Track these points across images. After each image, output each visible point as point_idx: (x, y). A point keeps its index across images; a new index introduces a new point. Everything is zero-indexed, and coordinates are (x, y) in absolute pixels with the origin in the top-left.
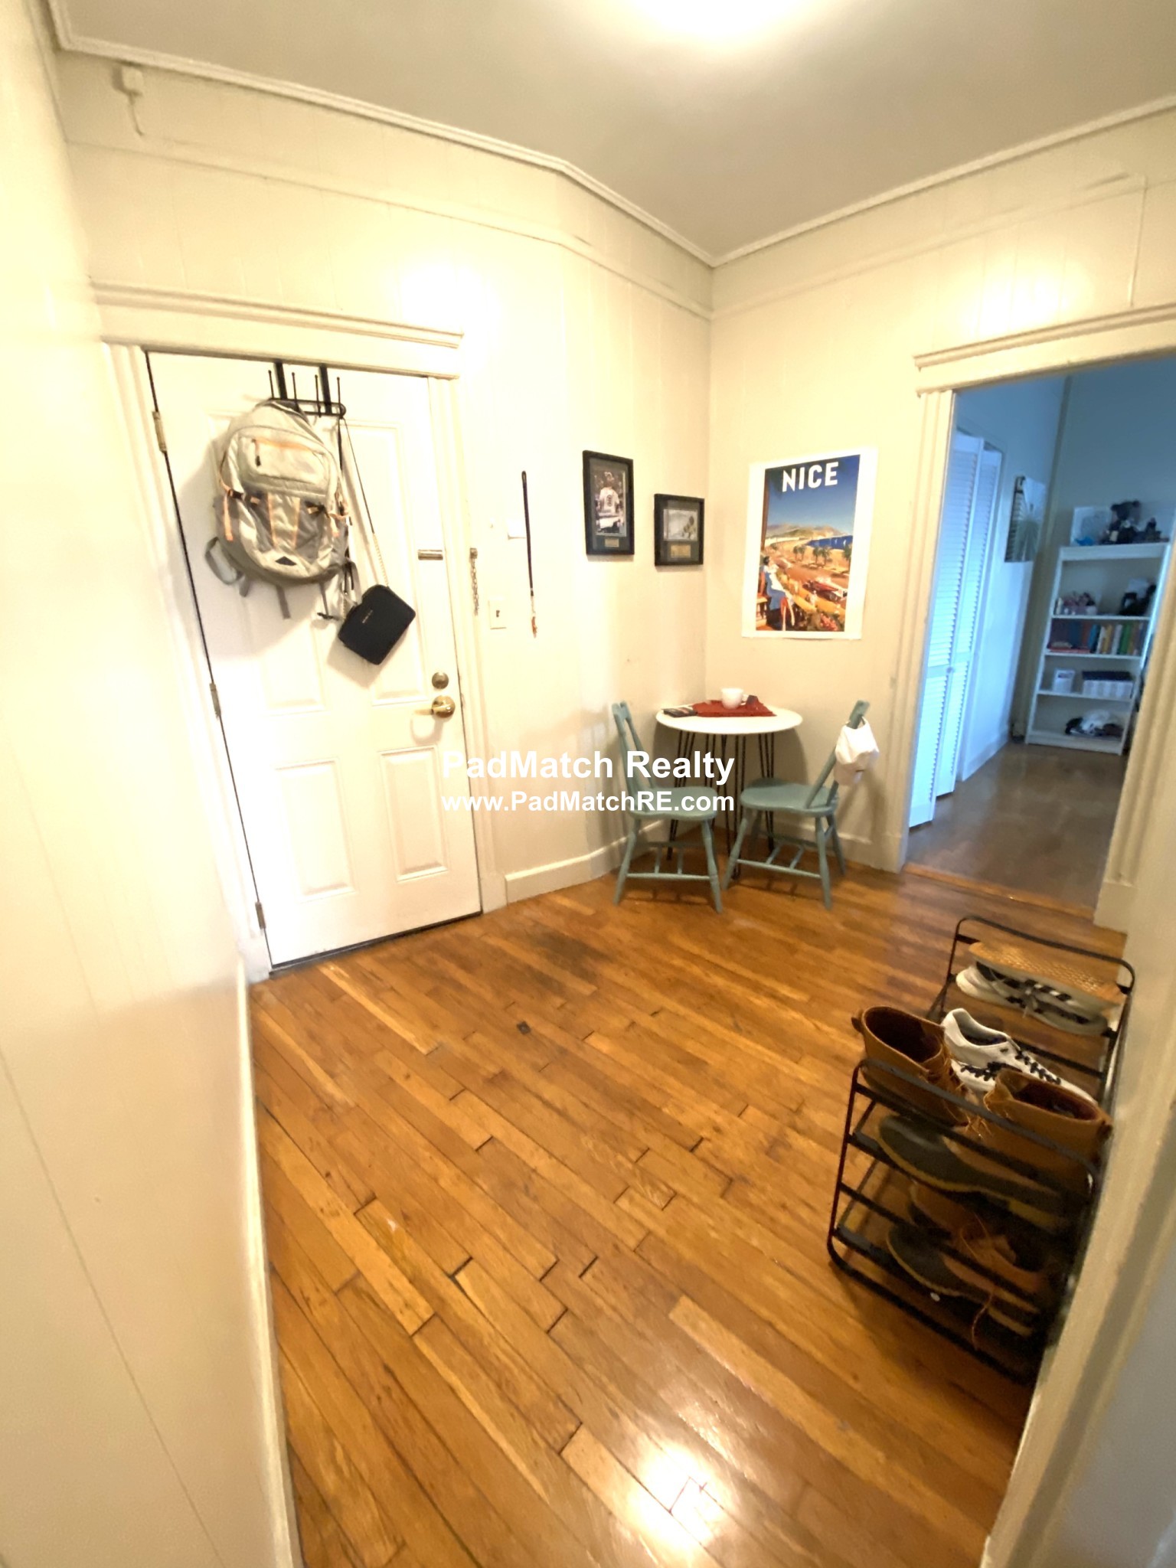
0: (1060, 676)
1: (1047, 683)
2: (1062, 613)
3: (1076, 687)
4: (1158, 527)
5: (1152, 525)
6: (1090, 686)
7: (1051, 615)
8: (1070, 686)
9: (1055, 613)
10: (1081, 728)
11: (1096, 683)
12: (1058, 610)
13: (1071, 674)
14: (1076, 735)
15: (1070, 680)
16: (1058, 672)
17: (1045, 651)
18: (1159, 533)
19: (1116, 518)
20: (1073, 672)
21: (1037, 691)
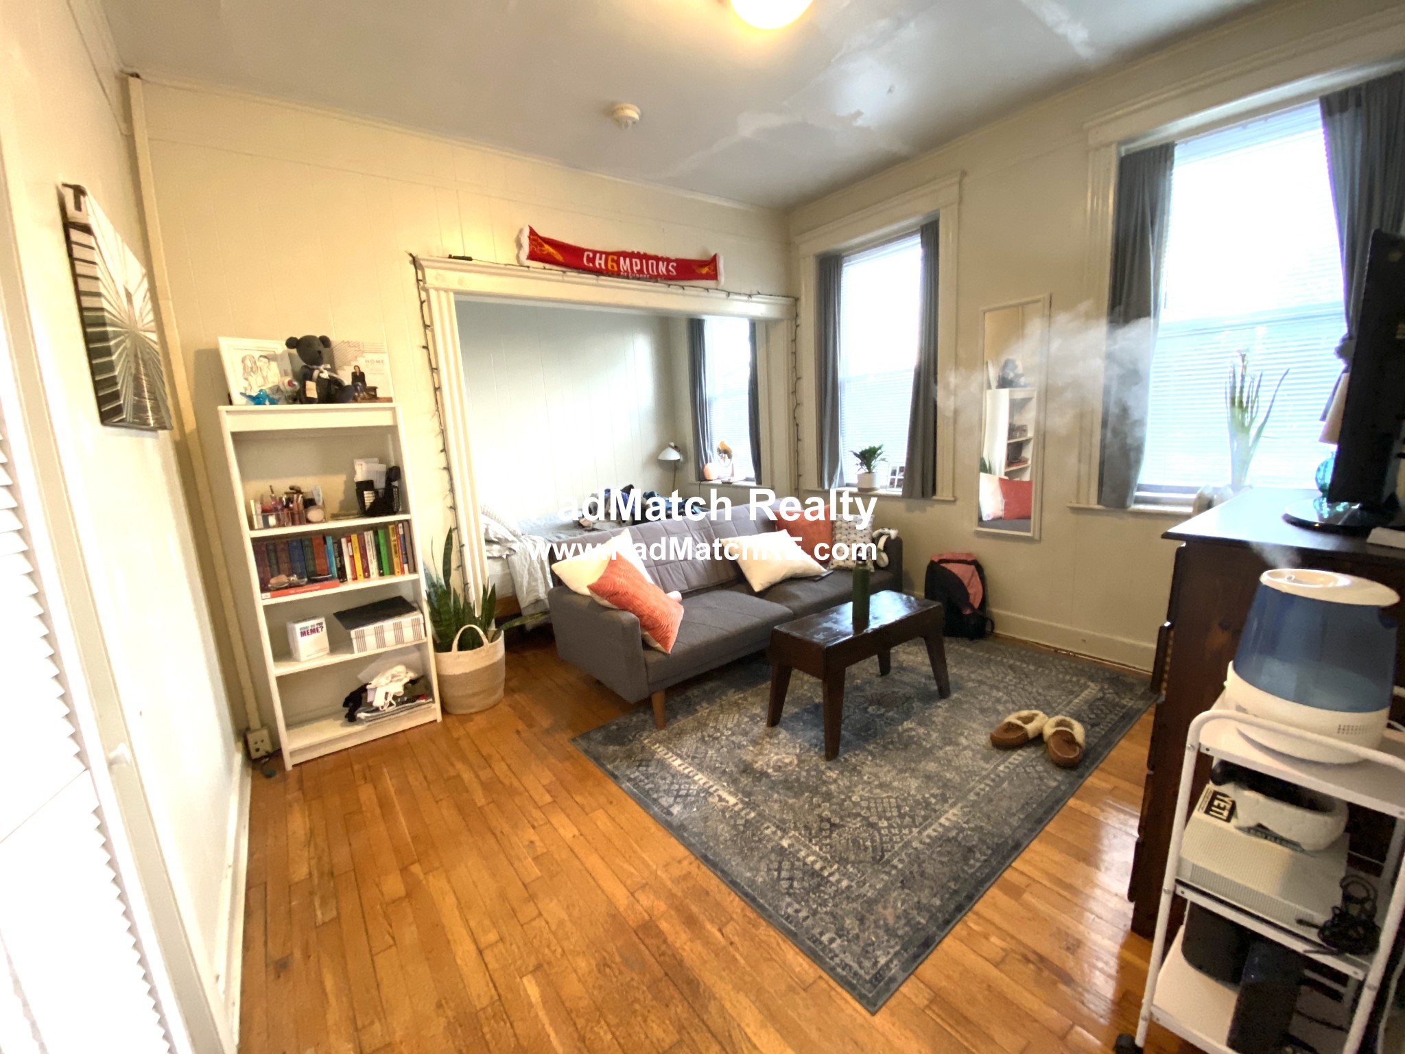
0: (303, 634)
1: (284, 651)
2: (267, 525)
3: (338, 643)
4: (370, 382)
5: (359, 377)
6: (361, 636)
7: (248, 535)
8: (326, 644)
9: (252, 527)
10: (371, 704)
11: (369, 629)
12: (258, 521)
13: (321, 624)
14: (367, 720)
15: (323, 635)
16: (298, 627)
17: (262, 600)
18: (374, 389)
19: (300, 363)
20: (322, 620)
21: (275, 670)
